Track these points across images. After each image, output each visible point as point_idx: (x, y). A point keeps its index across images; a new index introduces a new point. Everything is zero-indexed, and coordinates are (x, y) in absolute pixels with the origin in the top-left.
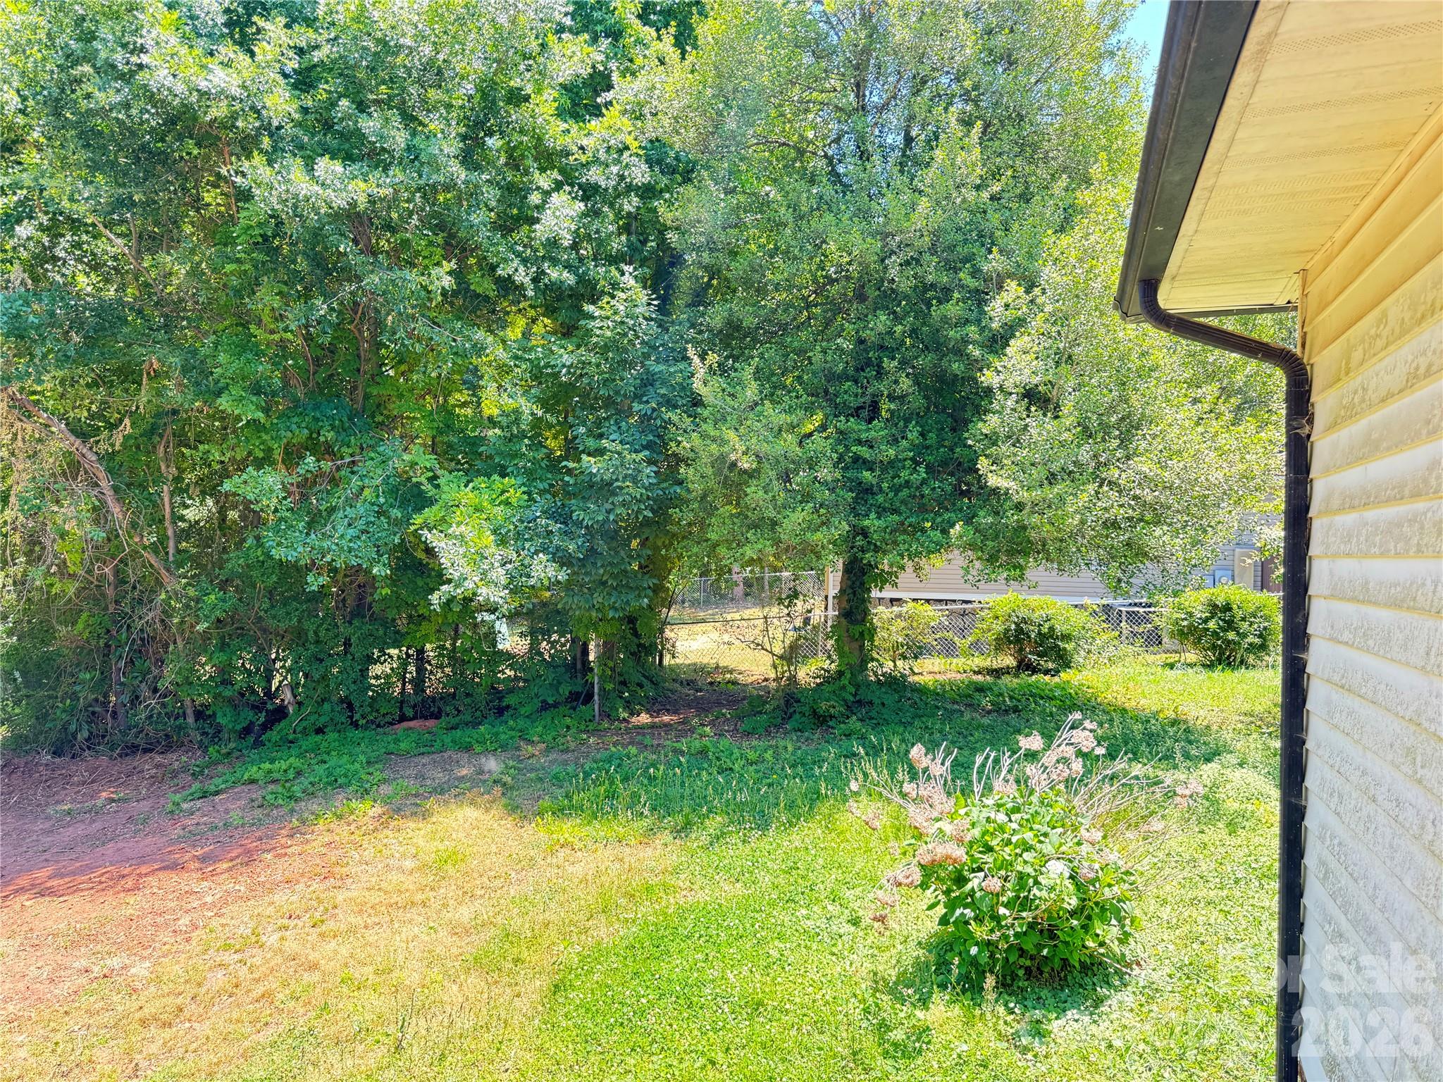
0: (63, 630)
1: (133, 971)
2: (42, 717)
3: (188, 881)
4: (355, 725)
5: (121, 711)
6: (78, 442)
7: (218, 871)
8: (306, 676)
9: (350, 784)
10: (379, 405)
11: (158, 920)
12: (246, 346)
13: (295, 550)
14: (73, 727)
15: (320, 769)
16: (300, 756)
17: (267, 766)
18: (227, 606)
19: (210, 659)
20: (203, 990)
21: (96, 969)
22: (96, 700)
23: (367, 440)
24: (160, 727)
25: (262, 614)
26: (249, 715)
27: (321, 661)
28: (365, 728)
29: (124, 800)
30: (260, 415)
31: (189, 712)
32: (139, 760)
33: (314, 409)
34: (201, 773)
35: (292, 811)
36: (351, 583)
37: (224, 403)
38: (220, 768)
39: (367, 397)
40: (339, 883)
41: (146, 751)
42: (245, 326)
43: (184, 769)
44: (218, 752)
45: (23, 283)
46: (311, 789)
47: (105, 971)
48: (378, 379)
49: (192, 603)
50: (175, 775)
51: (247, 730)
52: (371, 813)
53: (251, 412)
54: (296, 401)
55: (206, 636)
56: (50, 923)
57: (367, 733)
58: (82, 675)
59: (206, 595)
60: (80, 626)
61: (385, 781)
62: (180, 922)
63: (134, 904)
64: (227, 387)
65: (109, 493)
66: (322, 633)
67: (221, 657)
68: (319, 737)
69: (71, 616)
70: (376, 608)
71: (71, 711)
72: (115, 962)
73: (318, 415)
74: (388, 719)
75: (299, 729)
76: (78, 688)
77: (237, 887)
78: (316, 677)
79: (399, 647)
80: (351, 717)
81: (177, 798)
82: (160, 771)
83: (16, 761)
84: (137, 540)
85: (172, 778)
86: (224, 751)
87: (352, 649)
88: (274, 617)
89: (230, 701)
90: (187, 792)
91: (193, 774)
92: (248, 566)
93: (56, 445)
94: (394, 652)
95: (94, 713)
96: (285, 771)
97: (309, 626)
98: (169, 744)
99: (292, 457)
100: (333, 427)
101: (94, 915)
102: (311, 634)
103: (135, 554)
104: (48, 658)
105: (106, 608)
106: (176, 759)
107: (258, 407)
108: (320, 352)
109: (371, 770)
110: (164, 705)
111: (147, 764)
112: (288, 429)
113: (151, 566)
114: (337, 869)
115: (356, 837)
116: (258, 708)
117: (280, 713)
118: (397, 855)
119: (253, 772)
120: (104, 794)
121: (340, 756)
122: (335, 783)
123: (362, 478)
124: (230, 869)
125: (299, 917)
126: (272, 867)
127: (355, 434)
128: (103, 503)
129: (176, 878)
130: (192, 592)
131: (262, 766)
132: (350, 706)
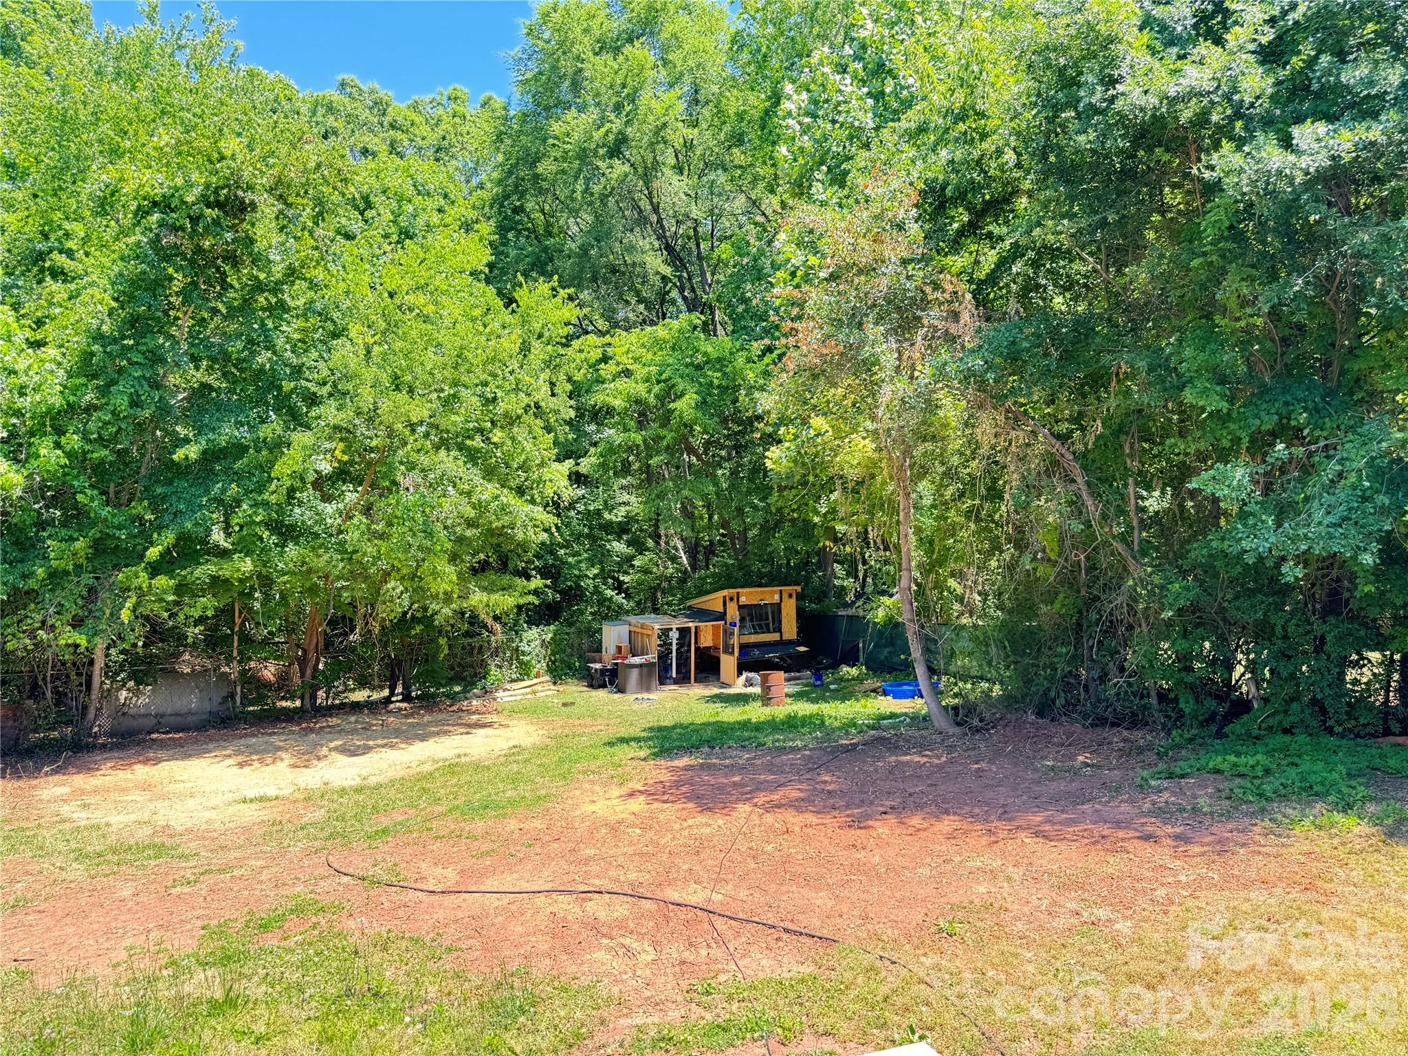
0: (1044, 609)
1: (1117, 926)
2: (1028, 682)
3: (1162, 854)
4: (1330, 731)
5: (1092, 686)
6: (1059, 443)
7: (1190, 853)
8: (1272, 671)
9: (1328, 793)
10: (1358, 380)
11: (1137, 885)
12: (1210, 337)
13: (1267, 540)
14: (1053, 694)
15: (1292, 772)
16: (1269, 753)
17: (1232, 758)
18: (1191, 595)
19: (1173, 644)
20: (1183, 966)
21: (1085, 914)
22: (1070, 672)
23: (1346, 419)
24: (1127, 704)
25: (1225, 604)
26: (1211, 704)
27: (1290, 658)
28: (1342, 736)
29: (1099, 767)
30: (1224, 405)
31: (1153, 693)
32: (1106, 732)
33: (1283, 393)
34: (1166, 753)
35: (1263, 810)
36: (1324, 576)
37: (1189, 396)
38: (1184, 752)
39: (1342, 372)
40: (1323, 899)
41: (1114, 725)
42: (1209, 316)
43: (1150, 747)
44: (1181, 736)
45: (1017, 312)
46: (1283, 792)
47: (1093, 918)
48: (1358, 352)
49: (1157, 590)
50: (1141, 750)
51: (1211, 719)
52: (1356, 830)
53: (1215, 403)
54: (1263, 385)
55: (1169, 623)
56: (1044, 862)
57: (1345, 742)
58: (1059, 649)
59: (1171, 583)
60: (1057, 606)
61: (1371, 799)
62: (1157, 893)
63: (1114, 864)
64: (1191, 381)
65: (1084, 488)
66: (1291, 629)
67: (1183, 645)
68: (1287, 738)
69: (1050, 598)
70: (1354, 605)
71: (1051, 679)
72: (1102, 913)
73: (1289, 398)
74: (1370, 730)
75: (1263, 726)
76: (1056, 660)
77: (1210, 874)
78: (1285, 674)
79: (1382, 650)
80: (1324, 722)
81: (1145, 773)
82: (1128, 745)
83: (1009, 716)
84: (1107, 530)
85: (1138, 754)
86: (1187, 736)
87: (1326, 648)
88: (1238, 609)
89: (1192, 687)
90: (1155, 770)
91: (1158, 754)
92: (1210, 556)
93: (1040, 448)
94: (1375, 656)
95: (1068, 683)
96: (1253, 767)
97: (1277, 620)
98: (1135, 721)
99: (1260, 445)
100: (1305, 409)
101: (1080, 865)
102: (1278, 629)
103: (1106, 543)
104: (1030, 632)
105: (1078, 591)
106: (1140, 737)
107: (1223, 396)
108: (1287, 332)
109: (1353, 783)
110: (1130, 685)
111: (1117, 737)
112: (1257, 416)
113: (1119, 554)
114: (1319, 883)
115: (1341, 852)
116: (1220, 698)
117: (1243, 706)
118: (1394, 886)
119: (1217, 761)
120: (1080, 758)
121: (1314, 761)
122: (1311, 792)
123: (1341, 461)
124: (1203, 854)
125: (1277, 922)
126: (1245, 862)
127: (1330, 415)
128: (1079, 497)
129: (1150, 850)
130: (1157, 580)
131: (1228, 757)
132: (1323, 711)
